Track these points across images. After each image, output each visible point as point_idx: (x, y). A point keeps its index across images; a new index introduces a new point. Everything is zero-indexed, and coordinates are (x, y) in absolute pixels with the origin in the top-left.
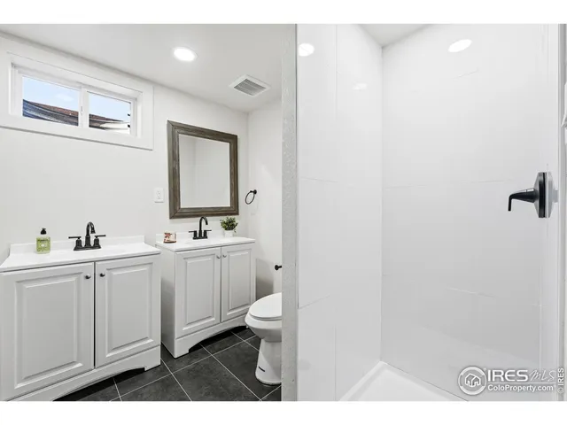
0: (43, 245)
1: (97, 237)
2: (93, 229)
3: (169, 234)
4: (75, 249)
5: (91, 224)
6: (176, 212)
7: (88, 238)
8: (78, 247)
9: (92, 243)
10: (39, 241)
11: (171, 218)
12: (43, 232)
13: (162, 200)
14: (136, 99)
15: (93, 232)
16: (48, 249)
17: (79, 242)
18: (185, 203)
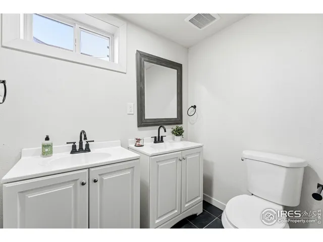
0: (47, 150)
1: (87, 142)
2: (85, 136)
3: (139, 140)
4: (72, 152)
5: (83, 132)
6: (143, 122)
7: (81, 143)
8: (74, 151)
9: (84, 148)
10: (44, 146)
11: (138, 127)
12: (47, 139)
13: (133, 113)
14: (113, 35)
15: (85, 138)
16: (51, 153)
17: (74, 147)
18: (148, 116)
